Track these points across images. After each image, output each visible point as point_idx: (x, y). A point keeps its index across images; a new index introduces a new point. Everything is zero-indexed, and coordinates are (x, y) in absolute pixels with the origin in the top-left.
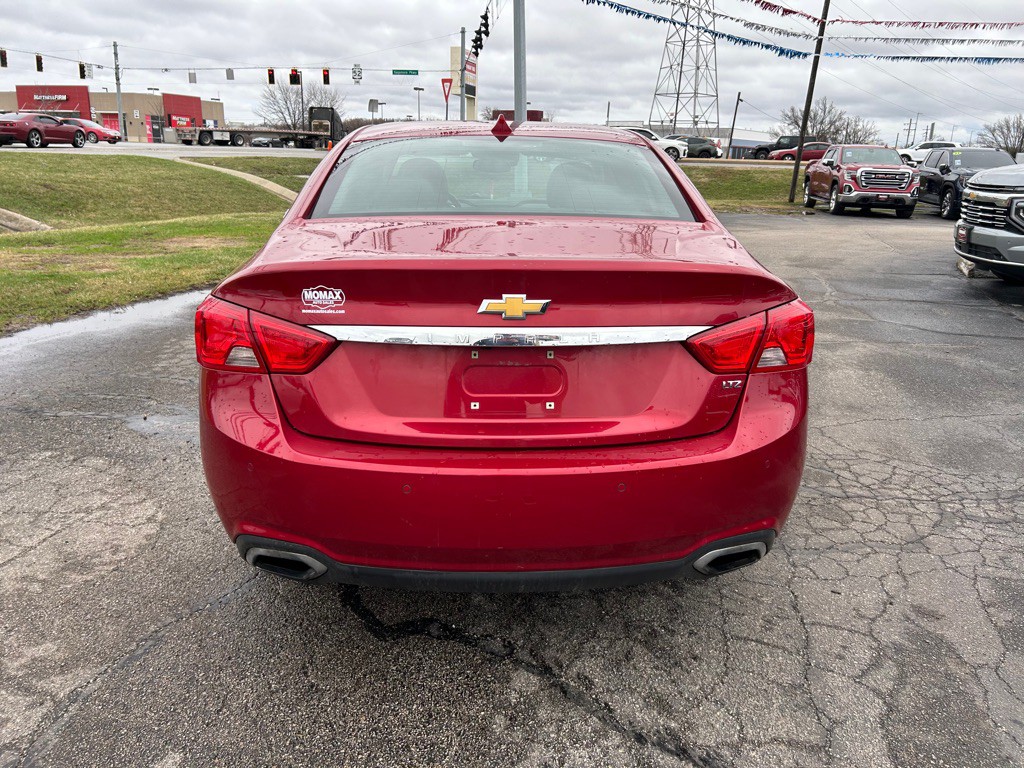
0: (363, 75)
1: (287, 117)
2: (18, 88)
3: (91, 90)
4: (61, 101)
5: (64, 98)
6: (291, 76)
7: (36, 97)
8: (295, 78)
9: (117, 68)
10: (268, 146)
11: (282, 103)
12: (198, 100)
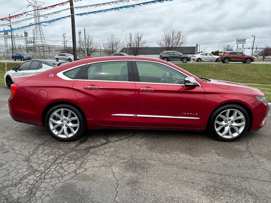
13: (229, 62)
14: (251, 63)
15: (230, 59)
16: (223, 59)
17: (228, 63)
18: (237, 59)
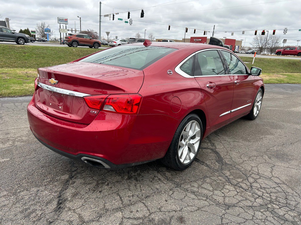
0: (287, 32)
1: (260, 45)
2: (191, 37)
3: (207, 38)
4: (200, 41)
5: (201, 40)
6: (262, 32)
7: (195, 40)
8: (263, 33)
9: (213, 32)
10: (250, 54)
11: (259, 41)
12: (235, 40)
13: (78, 46)
14: (99, 48)
15: (78, 43)
16: (71, 43)
17: (76, 47)
18: (85, 43)
